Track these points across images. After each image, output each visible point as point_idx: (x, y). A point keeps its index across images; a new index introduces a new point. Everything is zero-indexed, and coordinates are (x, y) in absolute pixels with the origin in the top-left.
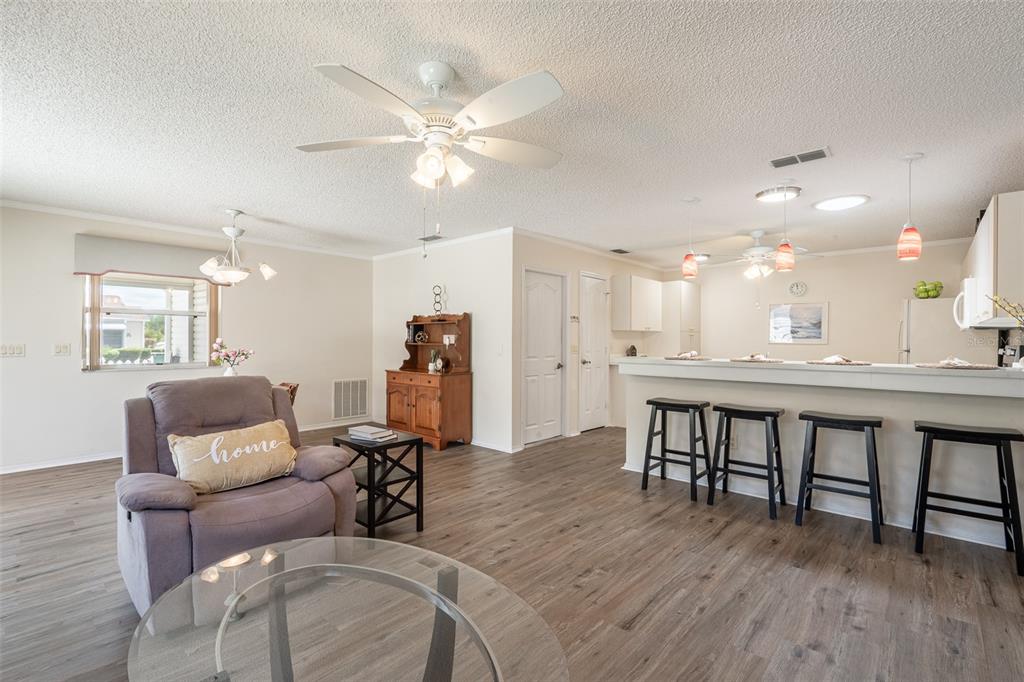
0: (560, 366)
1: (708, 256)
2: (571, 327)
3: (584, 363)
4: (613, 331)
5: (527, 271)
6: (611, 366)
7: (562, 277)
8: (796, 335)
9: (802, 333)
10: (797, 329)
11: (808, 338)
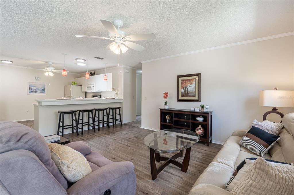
1: (12, 62)
8: (37, 92)
9: (39, 91)
10: (37, 90)
11: (41, 93)
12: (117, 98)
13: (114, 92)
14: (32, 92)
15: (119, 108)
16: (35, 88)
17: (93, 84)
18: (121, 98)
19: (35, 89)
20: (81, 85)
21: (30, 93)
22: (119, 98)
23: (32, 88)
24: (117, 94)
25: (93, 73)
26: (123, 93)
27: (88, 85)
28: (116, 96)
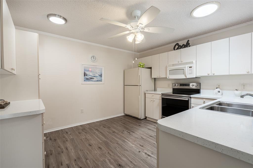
8: (93, 80)
9: (95, 79)
10: (93, 77)
11: (97, 81)
14: (87, 79)
16: (91, 74)
17: (191, 63)
19: (90, 76)
21: (84, 81)
23: (87, 73)
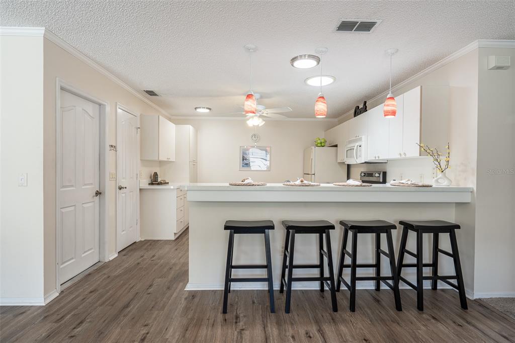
0: (98, 193)
1: (210, 109)
2: (109, 155)
3: (120, 188)
4: (141, 160)
5: (62, 89)
6: (140, 189)
7: (100, 105)
12: (444, 184)
13: (432, 159)
14: (246, 164)
15: (451, 229)
17: (360, 139)
18: (462, 186)
20: (336, 146)
21: (243, 166)
22: (454, 185)
23: (246, 156)
24: (443, 167)
25: (361, 106)
26: (474, 165)
27: (350, 142)
28: (440, 175)
